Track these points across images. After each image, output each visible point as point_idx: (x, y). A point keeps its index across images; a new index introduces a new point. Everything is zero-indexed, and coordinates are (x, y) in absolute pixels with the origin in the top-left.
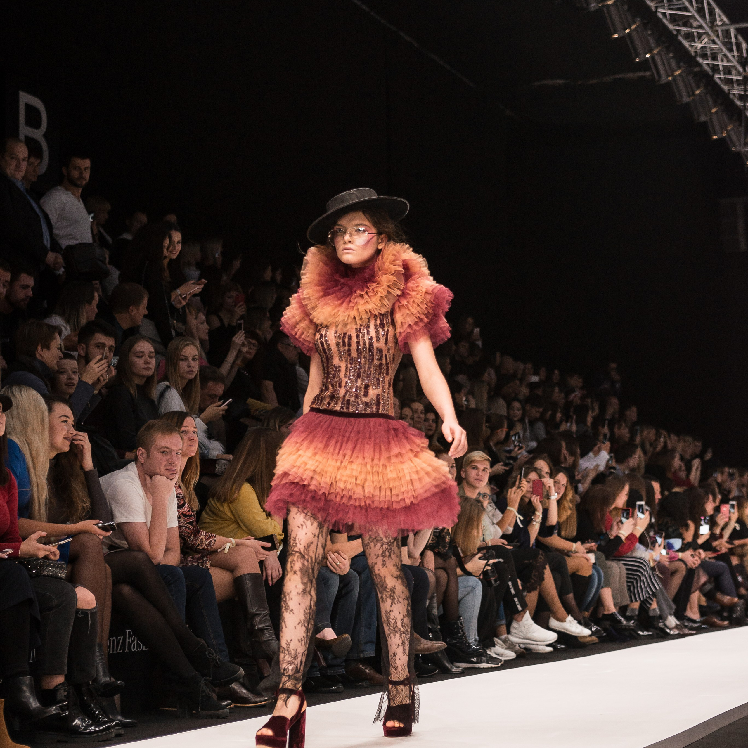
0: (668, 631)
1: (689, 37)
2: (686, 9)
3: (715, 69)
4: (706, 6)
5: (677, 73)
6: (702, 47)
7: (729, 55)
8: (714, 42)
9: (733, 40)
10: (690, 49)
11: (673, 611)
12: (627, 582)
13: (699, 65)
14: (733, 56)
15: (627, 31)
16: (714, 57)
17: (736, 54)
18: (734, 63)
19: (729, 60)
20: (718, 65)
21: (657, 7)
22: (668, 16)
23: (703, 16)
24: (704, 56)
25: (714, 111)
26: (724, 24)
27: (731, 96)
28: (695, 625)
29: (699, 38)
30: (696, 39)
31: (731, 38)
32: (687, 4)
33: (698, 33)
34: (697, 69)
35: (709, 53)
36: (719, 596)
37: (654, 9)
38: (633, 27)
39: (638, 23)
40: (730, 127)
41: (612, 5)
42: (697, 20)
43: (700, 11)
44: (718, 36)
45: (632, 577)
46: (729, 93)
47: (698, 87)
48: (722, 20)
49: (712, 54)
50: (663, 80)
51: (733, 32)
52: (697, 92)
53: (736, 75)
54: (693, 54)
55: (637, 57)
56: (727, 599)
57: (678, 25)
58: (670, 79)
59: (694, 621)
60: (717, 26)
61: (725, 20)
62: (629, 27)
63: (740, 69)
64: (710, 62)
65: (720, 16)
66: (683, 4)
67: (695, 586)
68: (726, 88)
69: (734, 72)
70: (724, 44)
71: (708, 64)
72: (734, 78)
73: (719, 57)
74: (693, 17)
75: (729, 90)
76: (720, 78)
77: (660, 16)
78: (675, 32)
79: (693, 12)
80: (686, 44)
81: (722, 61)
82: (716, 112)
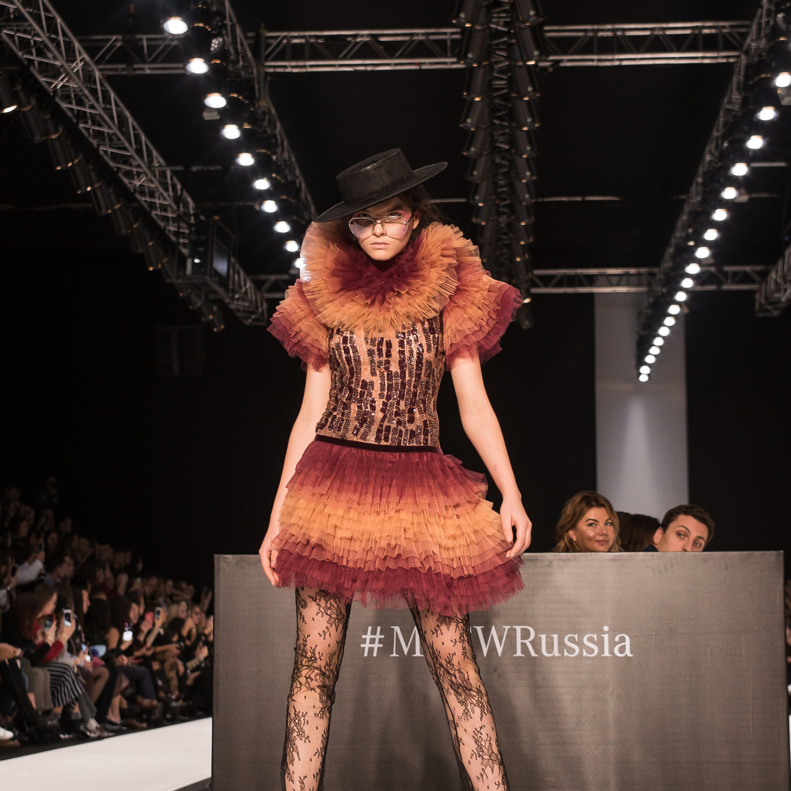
0: (88, 733)
1: (129, 174)
2: (125, 149)
3: (152, 206)
4: (144, 148)
5: (117, 206)
6: (140, 185)
7: (165, 194)
8: (151, 182)
9: (169, 180)
10: (129, 185)
11: (94, 715)
12: (51, 687)
13: (137, 201)
14: (169, 196)
15: (70, 165)
16: (152, 195)
17: (171, 193)
18: (169, 202)
19: (165, 199)
20: (155, 203)
21: (99, 145)
22: (109, 154)
23: (141, 157)
24: (142, 193)
25: (150, 244)
26: (160, 166)
27: (167, 232)
28: (115, 728)
29: (138, 177)
30: (136, 177)
31: (166, 178)
32: (127, 145)
33: (137, 172)
34: (135, 205)
35: (147, 191)
36: (139, 699)
37: (96, 146)
38: (76, 161)
39: (80, 158)
40: (165, 260)
41: (55, 139)
42: (135, 160)
43: (139, 151)
44: (155, 176)
45: (56, 682)
46: (165, 229)
47: (136, 221)
48: (158, 162)
49: (149, 192)
50: (104, 212)
51: (168, 173)
52: (135, 226)
53: (171, 213)
54: (132, 191)
55: (79, 188)
56: (146, 702)
57: (119, 163)
58: (110, 212)
59: (114, 724)
60: (154, 166)
61: (162, 162)
62: (72, 161)
63: (175, 207)
64: (148, 199)
65: (157, 158)
66: (123, 144)
67: (117, 690)
68: (162, 224)
69: (169, 210)
70: (161, 183)
71: (146, 201)
72: (170, 215)
73: (157, 194)
74: (132, 156)
75: (165, 226)
76: (157, 215)
77: (102, 153)
78: (115, 170)
79: (131, 152)
80: (126, 181)
81: (159, 199)
82: (152, 246)
